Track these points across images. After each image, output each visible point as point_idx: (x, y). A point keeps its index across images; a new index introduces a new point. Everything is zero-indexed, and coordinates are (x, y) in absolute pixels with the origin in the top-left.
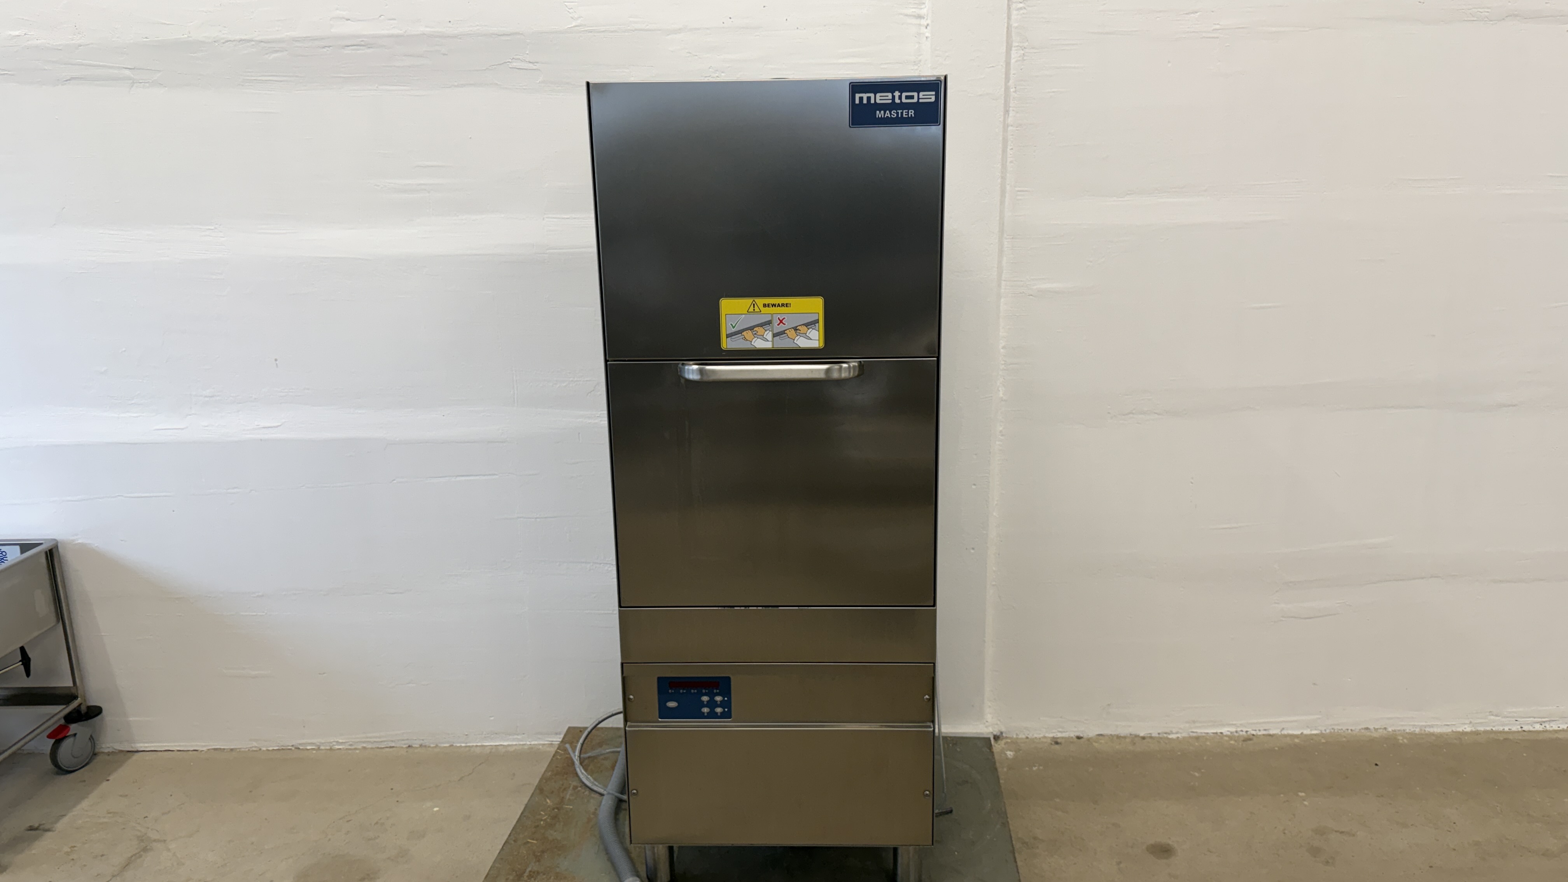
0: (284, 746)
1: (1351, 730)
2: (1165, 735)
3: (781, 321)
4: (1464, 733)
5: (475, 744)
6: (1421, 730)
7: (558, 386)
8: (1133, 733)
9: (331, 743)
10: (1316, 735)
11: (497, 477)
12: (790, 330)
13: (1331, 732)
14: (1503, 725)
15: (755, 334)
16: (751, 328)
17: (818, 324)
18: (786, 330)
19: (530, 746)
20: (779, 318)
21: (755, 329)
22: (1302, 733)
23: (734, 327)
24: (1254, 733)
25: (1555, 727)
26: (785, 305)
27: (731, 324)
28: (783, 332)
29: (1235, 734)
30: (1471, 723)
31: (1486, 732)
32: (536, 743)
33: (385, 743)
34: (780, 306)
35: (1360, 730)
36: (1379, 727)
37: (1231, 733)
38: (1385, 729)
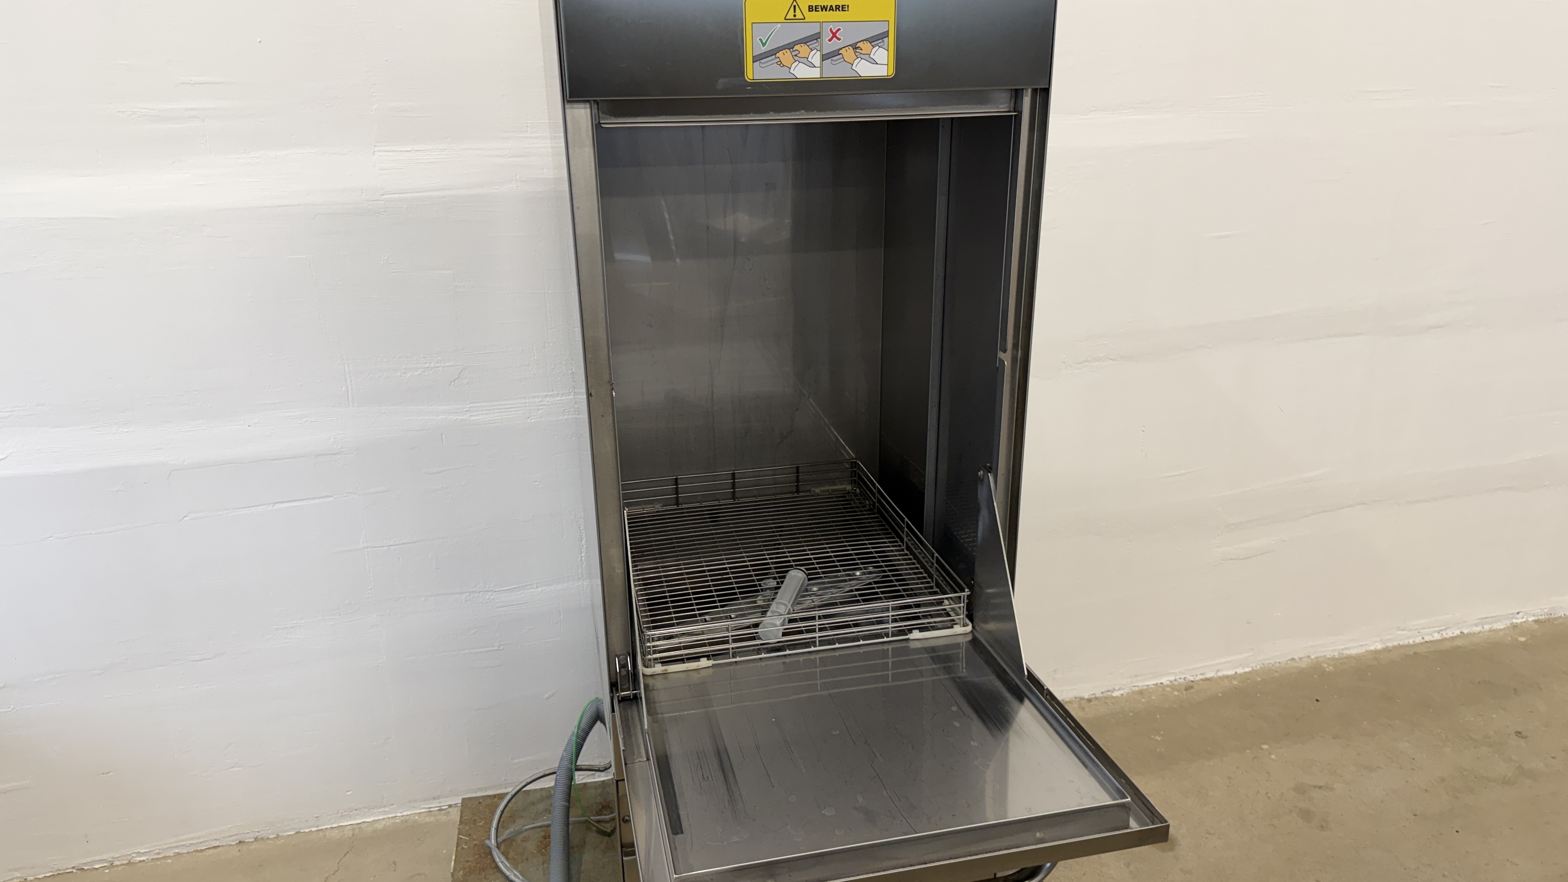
0: (59, 870)
1: (1279, 663)
2: (1109, 694)
3: (834, 35)
4: (1376, 652)
5: (329, 827)
6: (1339, 654)
7: (408, 375)
8: (1078, 695)
9: (129, 855)
10: (1249, 673)
11: (332, 498)
12: (847, 48)
13: (1261, 667)
14: (1409, 638)
15: (796, 55)
16: (790, 46)
17: (887, 38)
18: (841, 49)
19: (402, 818)
20: (831, 30)
21: (796, 47)
22: (1236, 673)
23: (764, 45)
24: (1192, 679)
25: (1449, 634)
26: (841, 9)
27: (760, 39)
28: (836, 53)
29: (1175, 682)
30: (1381, 640)
31: (1395, 647)
32: (409, 813)
33: (207, 844)
34: (833, 10)
35: (1287, 661)
36: (1303, 656)
37: (1171, 682)
38: (1309, 657)
